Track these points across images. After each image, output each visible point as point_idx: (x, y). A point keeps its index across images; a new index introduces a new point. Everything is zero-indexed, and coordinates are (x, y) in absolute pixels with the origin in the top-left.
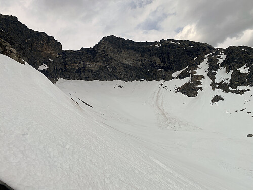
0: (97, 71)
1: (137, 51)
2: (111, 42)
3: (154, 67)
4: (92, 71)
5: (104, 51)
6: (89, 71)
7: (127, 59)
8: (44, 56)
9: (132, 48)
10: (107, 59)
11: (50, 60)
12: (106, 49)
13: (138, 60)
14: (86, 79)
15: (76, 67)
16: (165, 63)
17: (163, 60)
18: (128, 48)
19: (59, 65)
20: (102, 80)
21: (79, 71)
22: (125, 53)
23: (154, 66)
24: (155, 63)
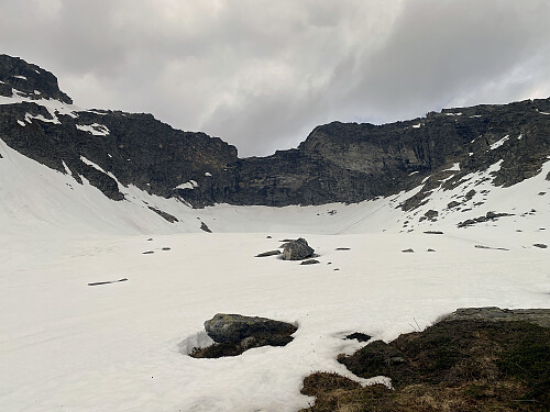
0: (299, 190)
1: (375, 143)
2: (330, 134)
3: (405, 170)
4: (288, 190)
5: (317, 152)
6: (282, 190)
7: (358, 161)
8: (195, 168)
9: (367, 139)
10: (320, 166)
11: (207, 174)
12: (319, 148)
13: (377, 160)
14: (275, 204)
15: (260, 184)
16: (422, 157)
17: (420, 154)
18: (359, 141)
19: (224, 183)
20: (304, 204)
21: (264, 192)
22: (354, 151)
23: (404, 167)
24: (408, 161)
